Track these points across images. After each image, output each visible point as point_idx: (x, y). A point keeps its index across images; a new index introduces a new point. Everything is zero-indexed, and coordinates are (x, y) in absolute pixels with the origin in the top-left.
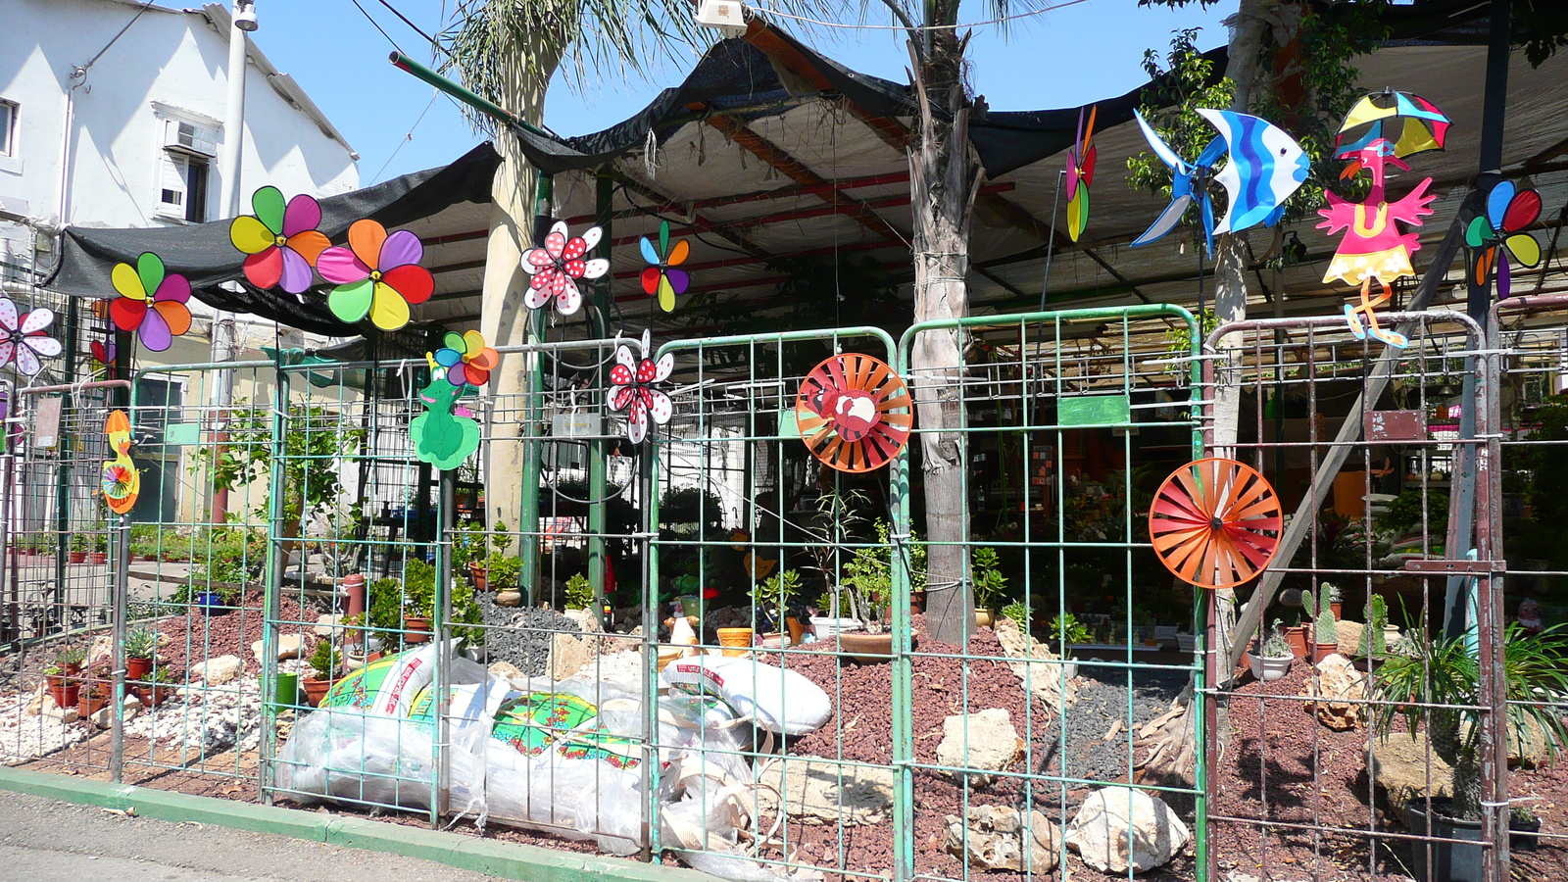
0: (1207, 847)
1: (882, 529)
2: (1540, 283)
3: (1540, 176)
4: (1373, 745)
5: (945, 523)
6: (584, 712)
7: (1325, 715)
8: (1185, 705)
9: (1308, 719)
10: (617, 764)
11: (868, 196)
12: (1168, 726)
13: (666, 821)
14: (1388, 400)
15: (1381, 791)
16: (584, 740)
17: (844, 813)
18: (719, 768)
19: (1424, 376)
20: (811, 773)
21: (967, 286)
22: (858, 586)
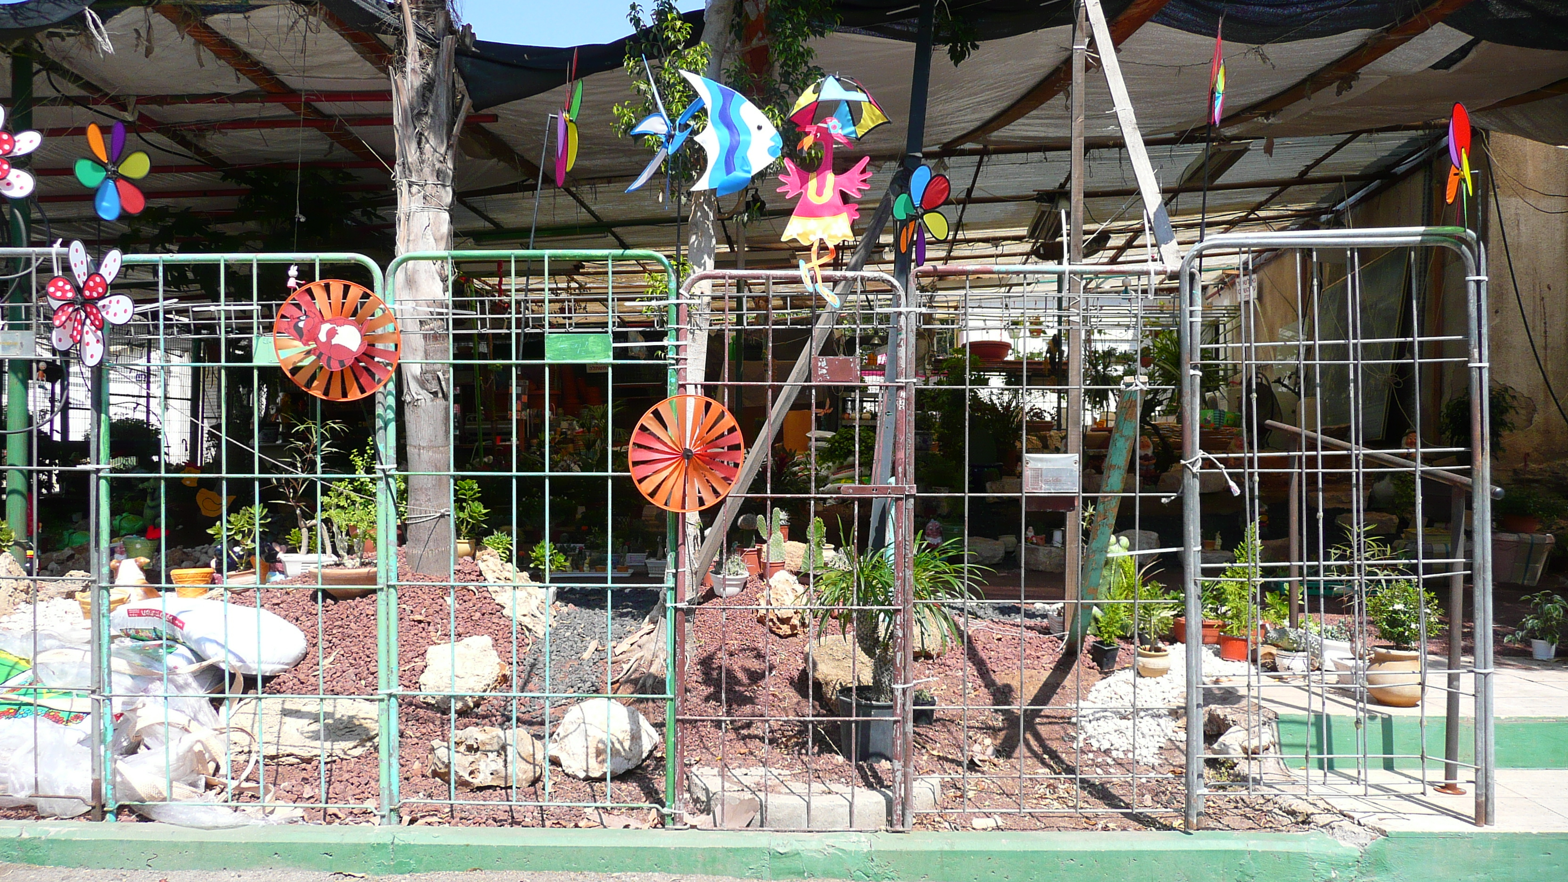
0: (676, 745)
1: (358, 462)
2: (950, 251)
3: (952, 159)
4: (812, 647)
5: (426, 455)
6: (13, 667)
7: (774, 624)
8: (655, 622)
9: (760, 629)
10: (57, 720)
11: (343, 113)
12: (639, 643)
13: (121, 775)
14: (828, 349)
15: (818, 685)
16: (15, 697)
17: (322, 749)
18: (183, 715)
19: (860, 328)
20: (286, 713)
21: (451, 216)
22: (335, 520)
